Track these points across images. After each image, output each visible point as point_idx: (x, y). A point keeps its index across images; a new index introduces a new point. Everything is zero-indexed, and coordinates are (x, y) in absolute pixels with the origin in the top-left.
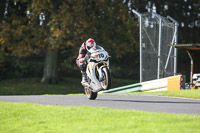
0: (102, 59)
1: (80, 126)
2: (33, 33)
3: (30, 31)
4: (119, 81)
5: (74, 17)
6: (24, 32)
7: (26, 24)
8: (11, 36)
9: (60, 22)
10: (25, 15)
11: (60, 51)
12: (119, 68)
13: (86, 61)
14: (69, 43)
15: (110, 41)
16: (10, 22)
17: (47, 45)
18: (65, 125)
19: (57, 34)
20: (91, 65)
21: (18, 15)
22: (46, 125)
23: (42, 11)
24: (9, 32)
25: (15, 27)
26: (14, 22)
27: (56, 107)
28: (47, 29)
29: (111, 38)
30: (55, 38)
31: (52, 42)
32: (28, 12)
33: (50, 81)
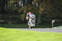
0: (33, 18)
1: (48, 38)
2: (34, 9)
3: (33, 9)
4: (61, 24)
5: (47, 4)
6: (31, 9)
7: (32, 6)
8: (28, 10)
9: (43, 6)
10: (32, 4)
11: (42, 15)
12: (61, 20)
13: (29, 18)
14: (45, 12)
15: (58, 12)
16: (27, 6)
17: (39, 13)
18: (44, 38)
19: (42, 10)
20: (30, 19)
21: (30, 4)
22: (38, 37)
23: (37, 2)
24: (27, 9)
25: (29, 7)
26: (28, 6)
27: (41, 32)
28: (39, 8)
29: (58, 11)
30: (41, 11)
31: (40, 12)
32: (33, 3)
33: (39, 24)
